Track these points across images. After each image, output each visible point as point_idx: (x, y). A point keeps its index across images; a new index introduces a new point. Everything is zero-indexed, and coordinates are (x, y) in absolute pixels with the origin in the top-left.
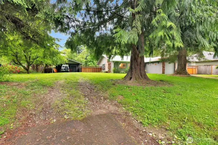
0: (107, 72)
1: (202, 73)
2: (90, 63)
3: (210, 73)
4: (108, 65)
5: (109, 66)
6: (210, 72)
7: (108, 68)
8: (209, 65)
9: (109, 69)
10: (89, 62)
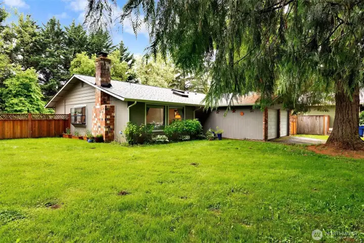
0: (99, 140)
1: (306, 130)
2: (15, 101)
3: (322, 131)
4: (106, 114)
5: (108, 117)
6: (322, 129)
7: (106, 124)
8: (320, 116)
9: (107, 126)
10: (15, 96)
